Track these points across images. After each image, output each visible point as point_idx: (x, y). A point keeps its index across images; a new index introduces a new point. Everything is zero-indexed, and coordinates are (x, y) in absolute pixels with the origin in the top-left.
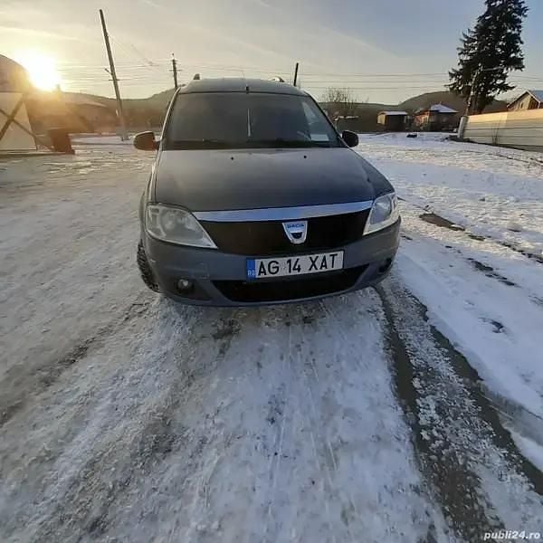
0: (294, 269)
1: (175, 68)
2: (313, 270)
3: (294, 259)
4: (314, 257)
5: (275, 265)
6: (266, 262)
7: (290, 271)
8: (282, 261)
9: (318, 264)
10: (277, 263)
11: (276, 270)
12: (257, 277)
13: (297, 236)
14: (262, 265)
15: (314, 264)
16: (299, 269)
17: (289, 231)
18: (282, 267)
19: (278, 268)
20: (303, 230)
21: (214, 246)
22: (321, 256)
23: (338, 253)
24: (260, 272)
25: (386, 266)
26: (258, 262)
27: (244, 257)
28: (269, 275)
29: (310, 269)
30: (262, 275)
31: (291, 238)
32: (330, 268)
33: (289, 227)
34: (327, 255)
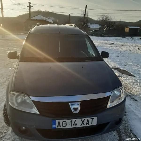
0: (74, 125)
1: (30, 6)
2: (83, 126)
3: (74, 120)
4: (83, 119)
5: (65, 123)
6: (61, 121)
7: (72, 126)
8: (68, 121)
9: (85, 122)
10: (66, 122)
11: (65, 125)
12: (57, 128)
13: (76, 109)
14: (59, 123)
15: (83, 123)
16: (76, 125)
17: (72, 107)
18: (68, 124)
19: (66, 124)
20: (78, 106)
21: (38, 113)
22: (86, 119)
23: (94, 118)
24: (58, 126)
25: (119, 121)
26: (57, 122)
27: (51, 119)
28: (62, 127)
29: (81, 125)
30: (59, 127)
31: (73, 110)
32: (90, 124)
33: (72, 105)
34: (89, 119)
